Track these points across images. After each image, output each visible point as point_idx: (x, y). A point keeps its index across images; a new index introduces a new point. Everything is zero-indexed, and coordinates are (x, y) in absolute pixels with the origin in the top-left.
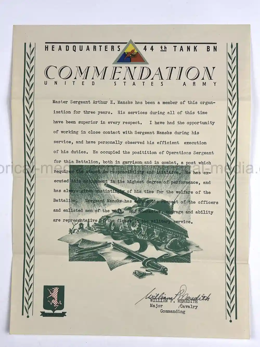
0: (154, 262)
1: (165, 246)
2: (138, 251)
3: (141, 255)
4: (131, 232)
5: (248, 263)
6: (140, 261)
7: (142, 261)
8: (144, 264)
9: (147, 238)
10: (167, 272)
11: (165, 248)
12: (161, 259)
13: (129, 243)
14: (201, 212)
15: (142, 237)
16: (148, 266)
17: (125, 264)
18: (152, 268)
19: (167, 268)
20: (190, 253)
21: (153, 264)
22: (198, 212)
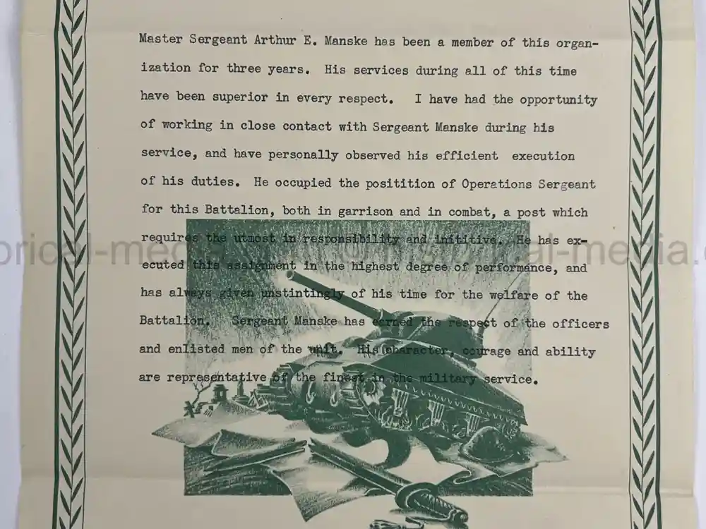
0: (430, 496)
1: (461, 450)
2: (383, 464)
3: (392, 476)
4: (364, 409)
5: (692, 495)
6: (390, 491)
7: (396, 493)
8: (399, 500)
9: (409, 426)
10: (466, 523)
11: (459, 455)
12: (449, 486)
13: (357, 440)
14: (562, 353)
15: (395, 424)
16: (413, 507)
17: (348, 501)
18: (424, 511)
19: (467, 511)
20: (530, 469)
21: (426, 502)
22: (553, 353)
